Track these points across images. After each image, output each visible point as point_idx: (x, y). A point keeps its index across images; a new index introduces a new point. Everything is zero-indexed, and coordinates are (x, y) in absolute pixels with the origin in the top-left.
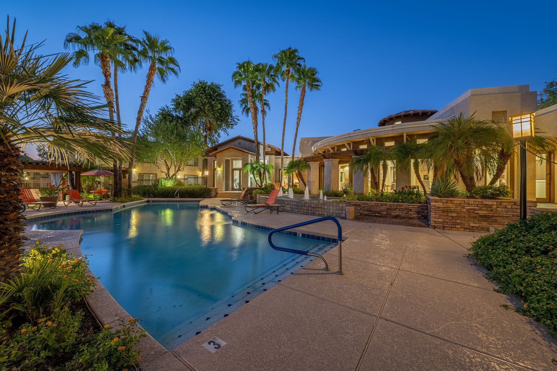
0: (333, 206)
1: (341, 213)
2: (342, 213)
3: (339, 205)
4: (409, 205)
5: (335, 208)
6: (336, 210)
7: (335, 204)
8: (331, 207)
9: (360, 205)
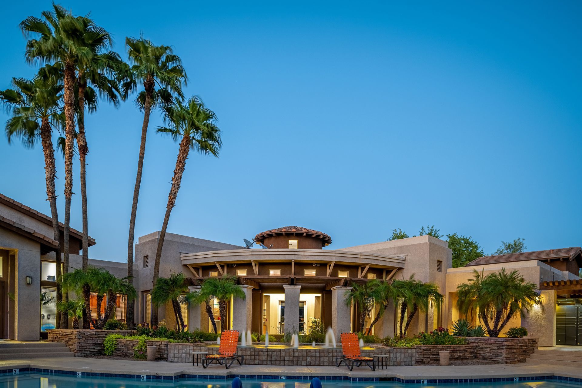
0: (401, 353)
1: (410, 360)
2: (412, 361)
3: (408, 351)
4: (466, 346)
5: (403, 355)
6: (405, 357)
7: (403, 350)
8: (398, 355)
9: (430, 350)
